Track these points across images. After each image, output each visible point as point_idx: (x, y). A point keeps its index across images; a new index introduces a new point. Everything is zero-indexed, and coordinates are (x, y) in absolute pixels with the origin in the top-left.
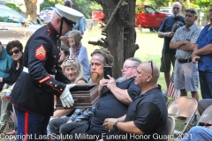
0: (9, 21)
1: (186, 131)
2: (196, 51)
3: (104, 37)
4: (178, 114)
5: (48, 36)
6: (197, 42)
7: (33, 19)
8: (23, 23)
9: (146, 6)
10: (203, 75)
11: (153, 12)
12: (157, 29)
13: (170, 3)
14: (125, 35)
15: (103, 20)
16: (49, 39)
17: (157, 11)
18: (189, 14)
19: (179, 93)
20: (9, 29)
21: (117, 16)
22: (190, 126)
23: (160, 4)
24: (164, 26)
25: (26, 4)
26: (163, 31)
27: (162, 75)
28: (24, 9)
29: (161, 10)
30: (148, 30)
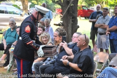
0: (14, 13)
1: (103, 69)
2: (108, 29)
3: (62, 22)
4: (99, 61)
5: (31, 21)
6: (108, 25)
7: (26, 12)
8: (21, 15)
9: (83, 6)
10: (111, 41)
11: (87, 9)
12: (88, 18)
13: (95, 5)
14: (72, 21)
15: (61, 13)
16: (32, 22)
17: (89, 8)
18: (105, 10)
19: (99, 50)
20: (14, 17)
21: (68, 11)
22: (105, 67)
23: (90, 5)
24: (92, 16)
25: (23, 5)
26: (92, 19)
27: (91, 41)
28: (21, 7)
29: (90, 8)
30: (84, 18)
